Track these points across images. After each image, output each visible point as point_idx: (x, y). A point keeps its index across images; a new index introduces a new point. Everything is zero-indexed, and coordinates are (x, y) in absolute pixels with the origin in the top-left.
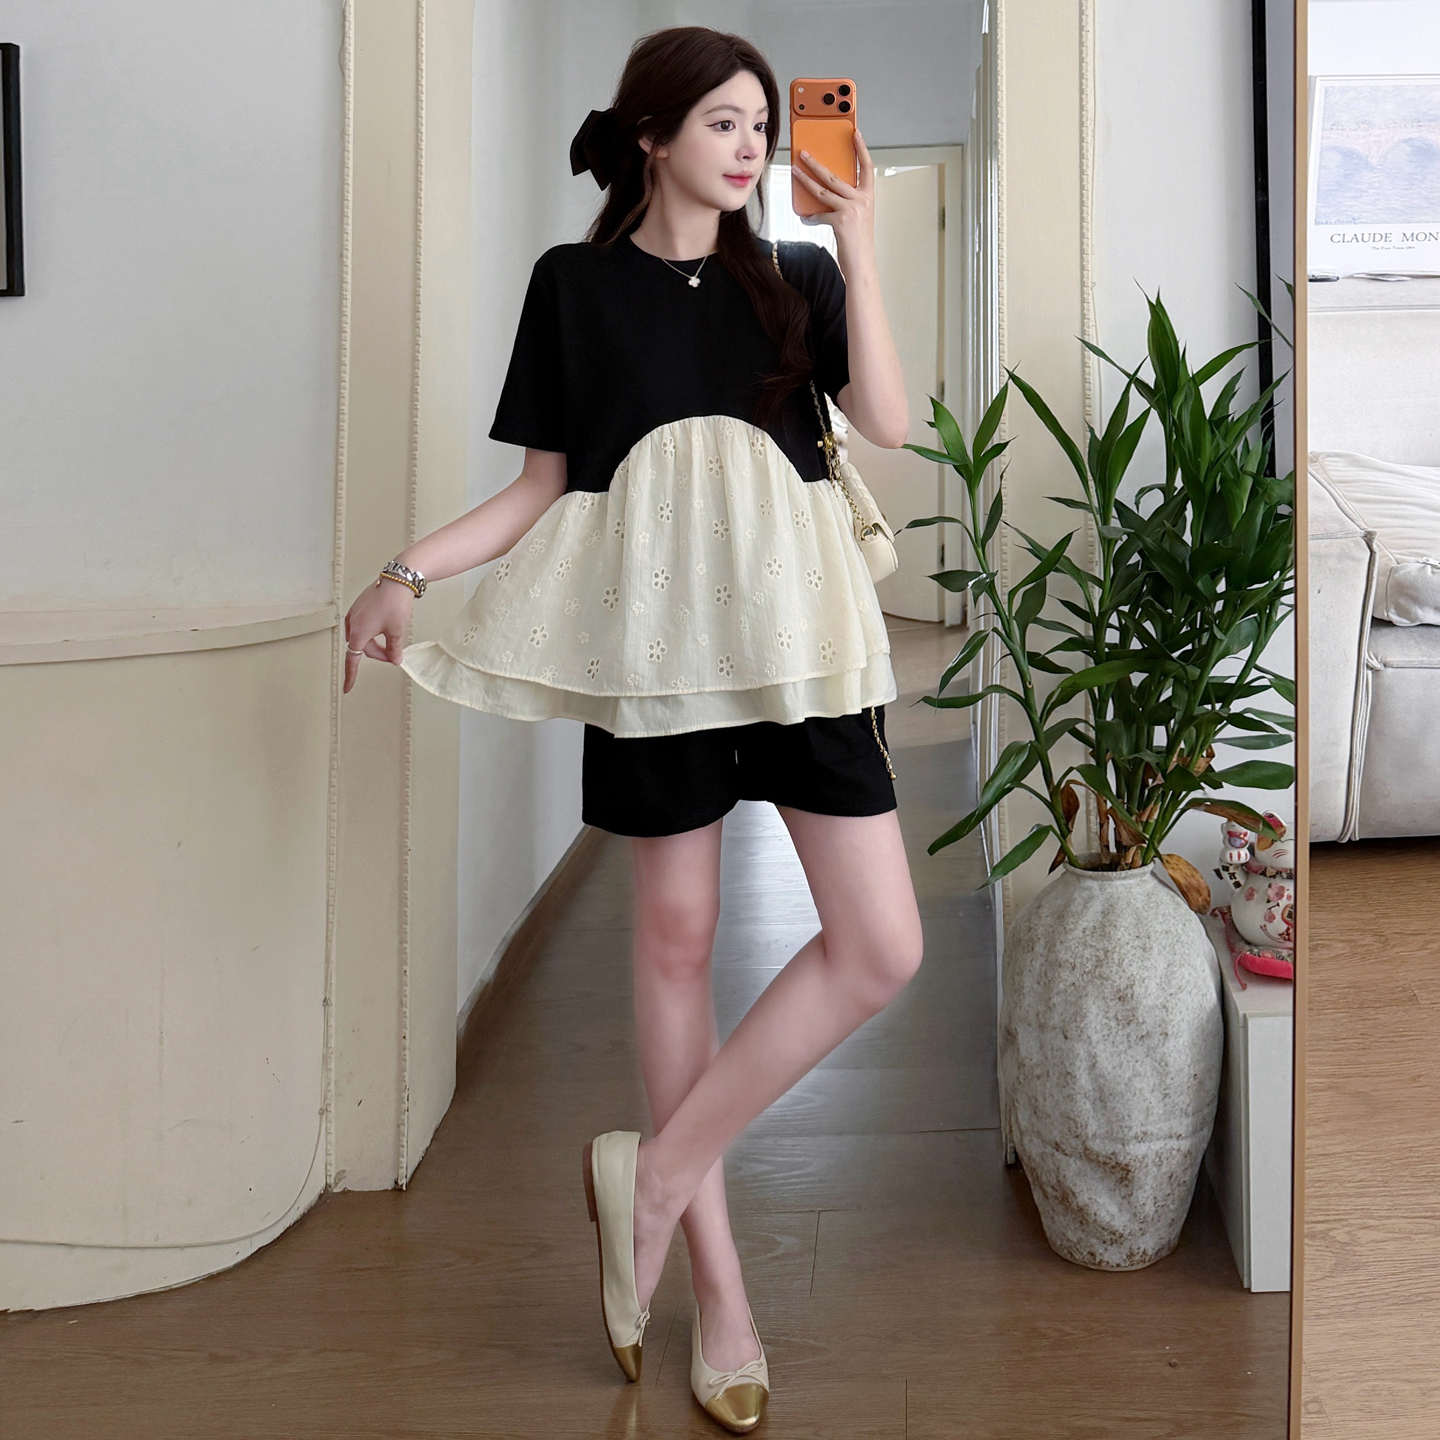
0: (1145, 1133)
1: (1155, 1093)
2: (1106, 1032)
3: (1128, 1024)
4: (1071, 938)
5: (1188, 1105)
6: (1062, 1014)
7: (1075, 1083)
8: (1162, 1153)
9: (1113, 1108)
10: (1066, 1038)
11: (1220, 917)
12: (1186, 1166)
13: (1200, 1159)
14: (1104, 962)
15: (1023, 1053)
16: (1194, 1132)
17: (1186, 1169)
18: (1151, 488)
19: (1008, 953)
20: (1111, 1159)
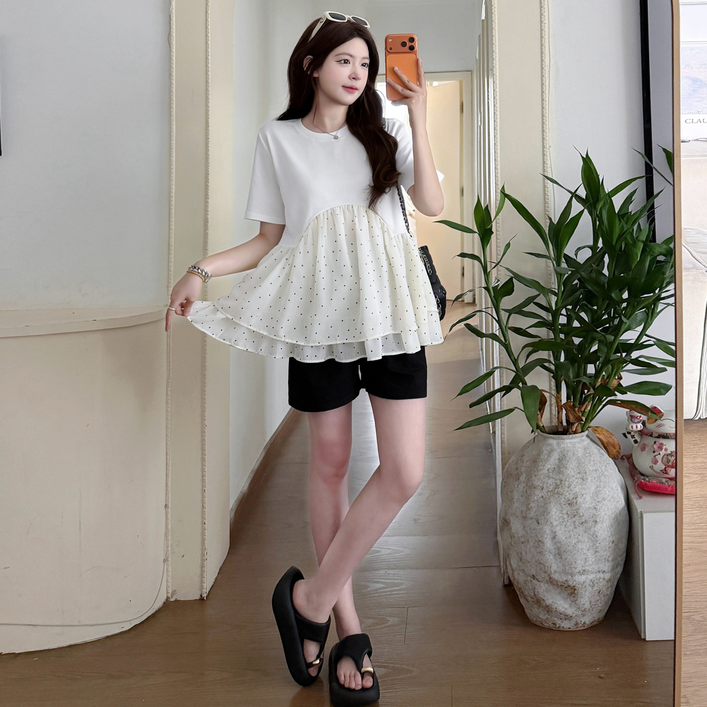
0: (584, 570)
1: (590, 551)
2: (561, 520)
3: (574, 516)
4: (540, 474)
5: (609, 556)
6: (536, 512)
7: (543, 546)
8: (594, 580)
9: (566, 559)
10: (538, 523)
11: (626, 460)
12: (608, 586)
13: (615, 583)
14: (560, 486)
15: (513, 530)
16: (613, 569)
17: (608, 588)
18: (584, 247)
19: (505, 480)
20: (565, 583)
